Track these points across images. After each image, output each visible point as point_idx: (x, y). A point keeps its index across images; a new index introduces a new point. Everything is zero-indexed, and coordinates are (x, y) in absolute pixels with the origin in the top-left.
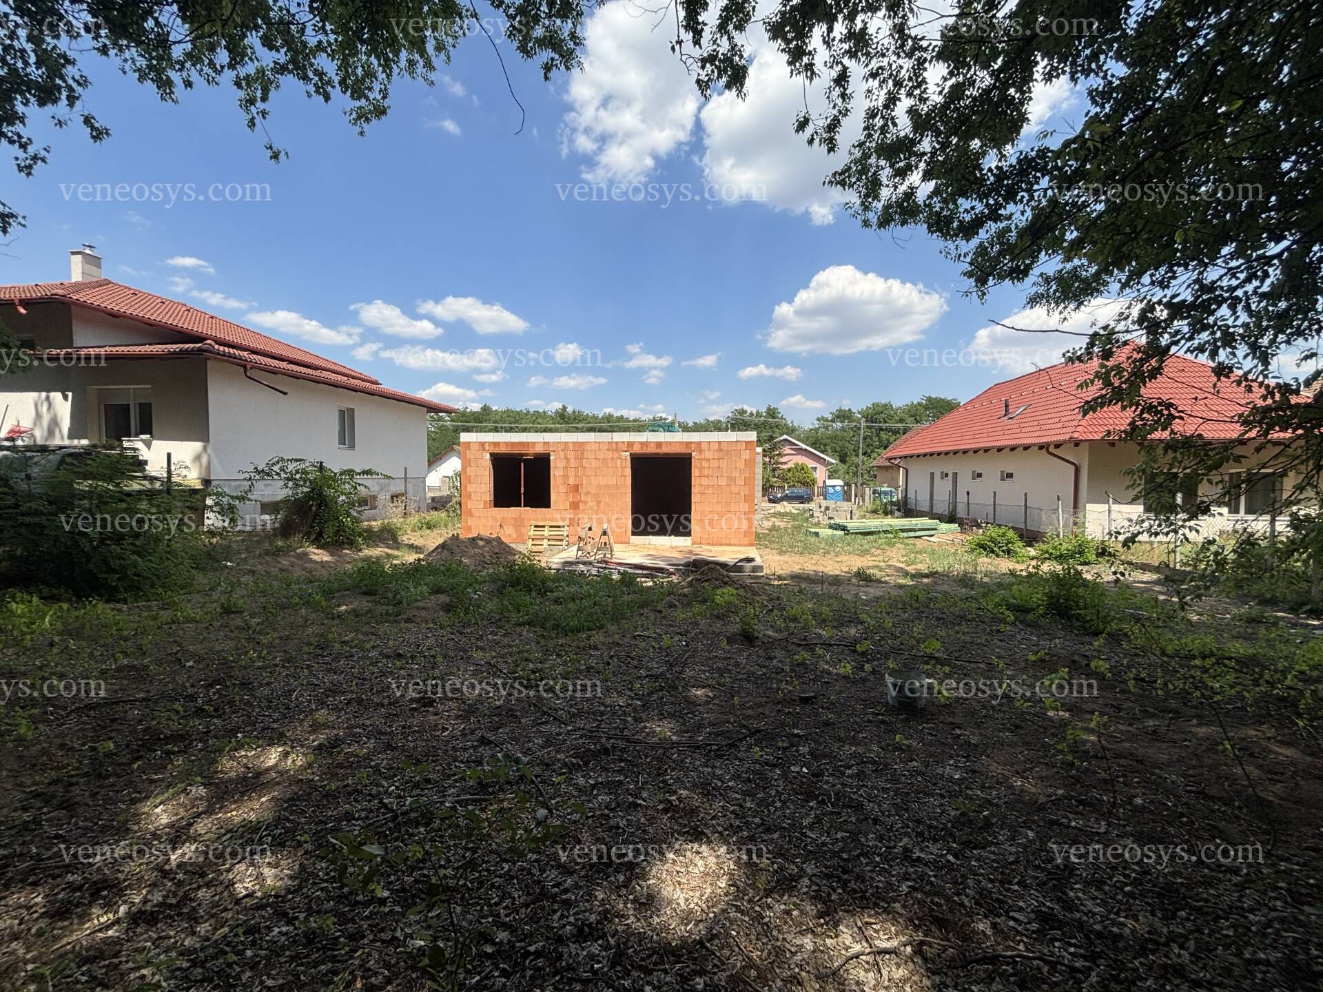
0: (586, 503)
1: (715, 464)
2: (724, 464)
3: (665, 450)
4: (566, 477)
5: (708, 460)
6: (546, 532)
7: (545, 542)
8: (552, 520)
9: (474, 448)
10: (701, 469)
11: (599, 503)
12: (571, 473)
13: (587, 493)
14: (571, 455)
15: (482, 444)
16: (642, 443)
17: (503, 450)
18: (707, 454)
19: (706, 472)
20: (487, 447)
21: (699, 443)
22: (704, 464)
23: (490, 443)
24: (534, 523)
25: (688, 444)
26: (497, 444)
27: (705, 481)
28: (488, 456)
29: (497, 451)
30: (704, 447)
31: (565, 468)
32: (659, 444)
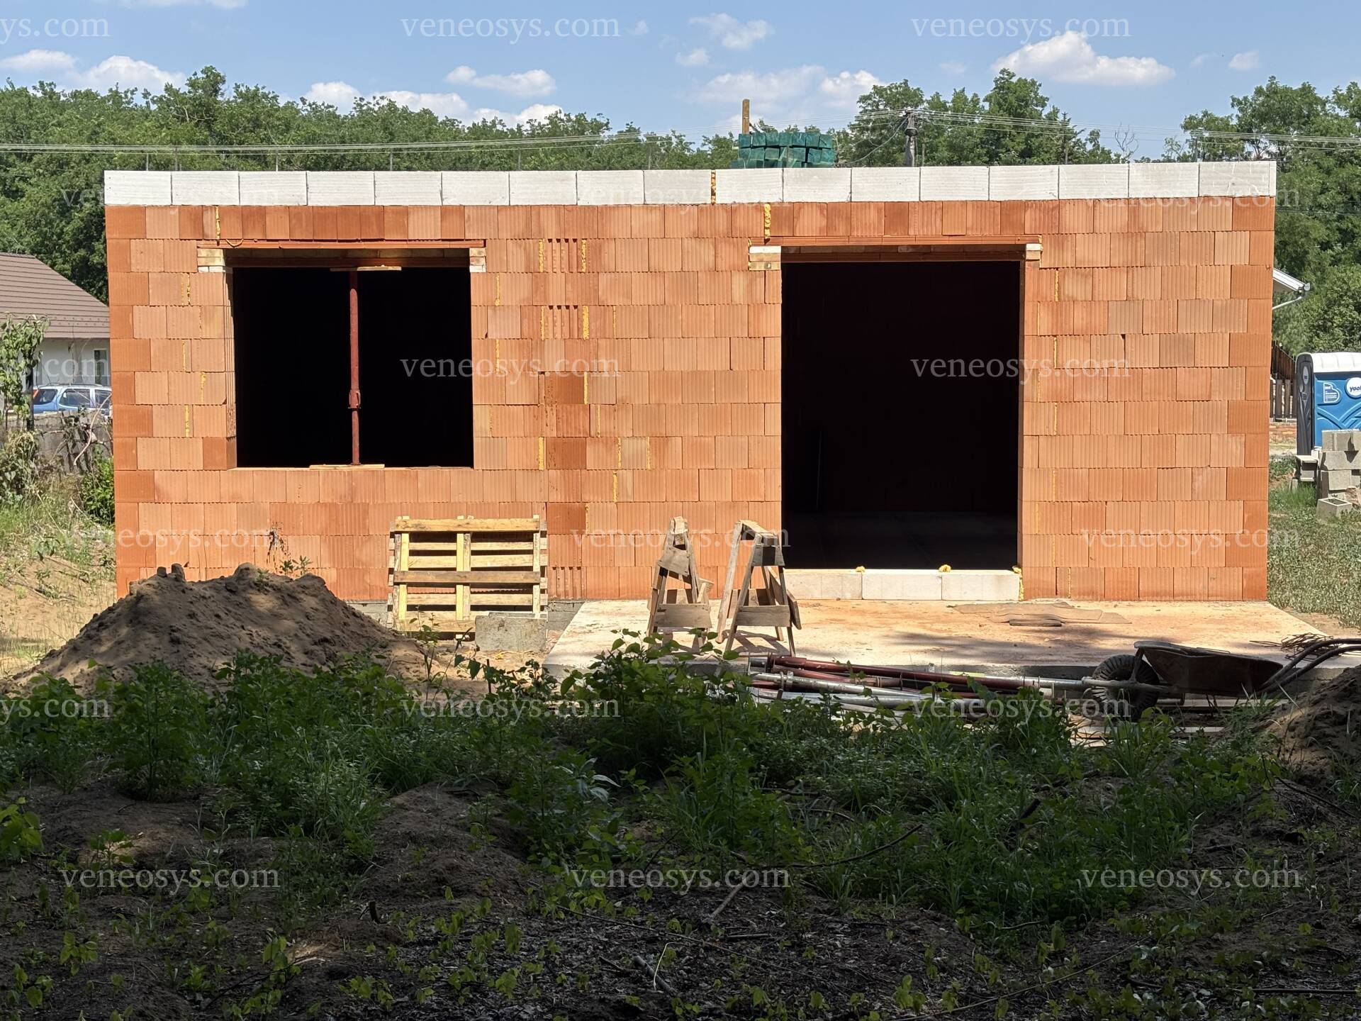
0: (611, 442)
1: (1113, 287)
2: (1149, 287)
3: (921, 233)
4: (530, 344)
5: (1086, 271)
6: (463, 559)
7: (463, 598)
8: (482, 510)
9: (163, 231)
10: (1059, 306)
11: (661, 442)
12: (552, 327)
13: (615, 407)
14: (551, 257)
15: (194, 217)
16: (830, 211)
17: (278, 236)
18: (1088, 251)
19: (1078, 318)
20: (213, 228)
21: (1053, 208)
22: (1073, 288)
23: (227, 212)
24: (410, 522)
25: (1010, 210)
26: (253, 215)
27: (1075, 357)
28: (218, 264)
29: (253, 241)
30: (1072, 220)
31: (529, 310)
32: (897, 212)
